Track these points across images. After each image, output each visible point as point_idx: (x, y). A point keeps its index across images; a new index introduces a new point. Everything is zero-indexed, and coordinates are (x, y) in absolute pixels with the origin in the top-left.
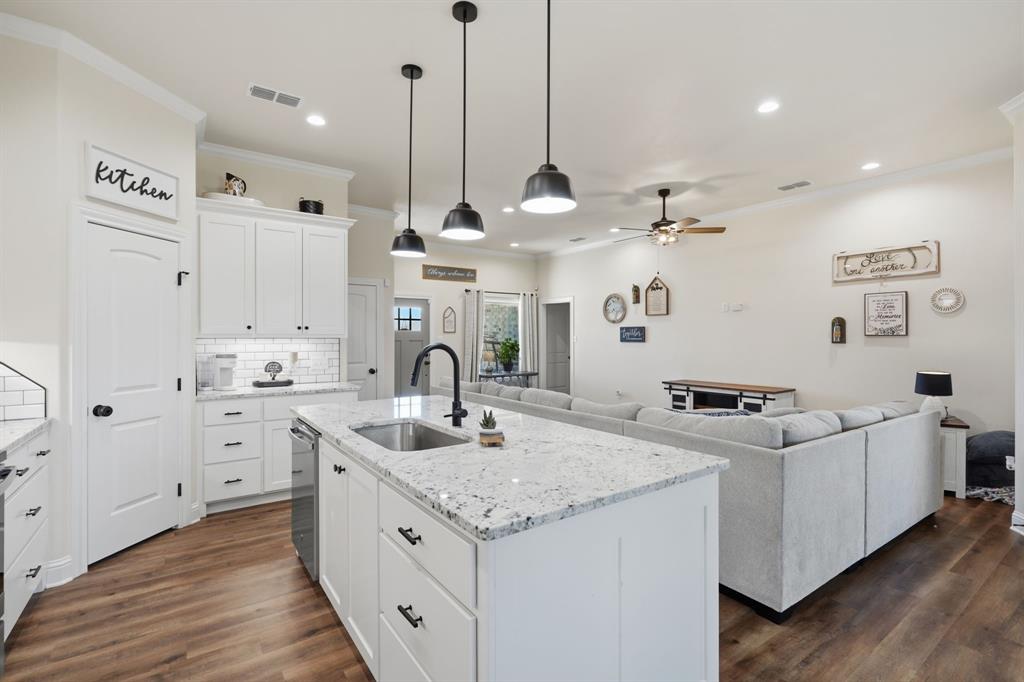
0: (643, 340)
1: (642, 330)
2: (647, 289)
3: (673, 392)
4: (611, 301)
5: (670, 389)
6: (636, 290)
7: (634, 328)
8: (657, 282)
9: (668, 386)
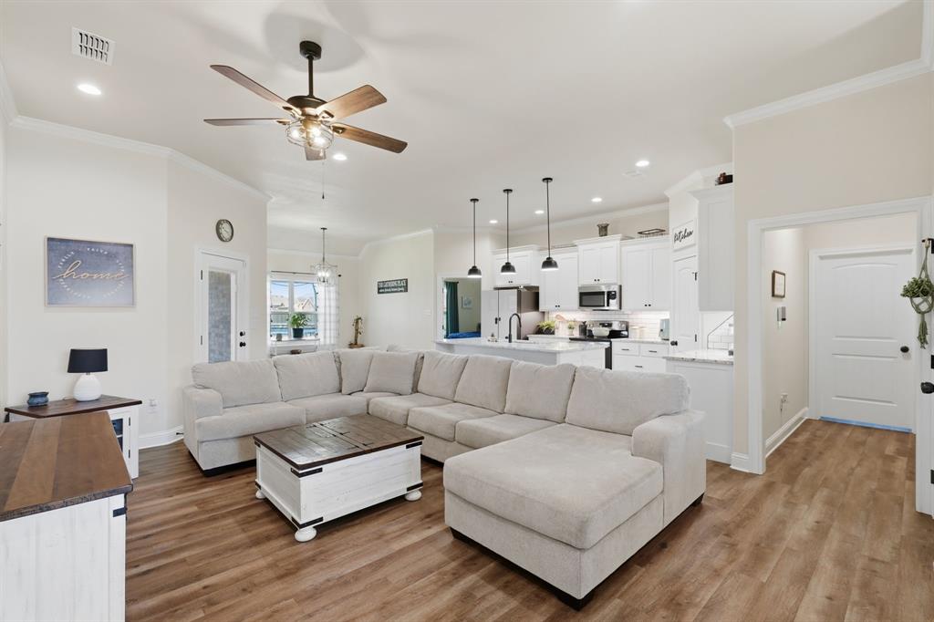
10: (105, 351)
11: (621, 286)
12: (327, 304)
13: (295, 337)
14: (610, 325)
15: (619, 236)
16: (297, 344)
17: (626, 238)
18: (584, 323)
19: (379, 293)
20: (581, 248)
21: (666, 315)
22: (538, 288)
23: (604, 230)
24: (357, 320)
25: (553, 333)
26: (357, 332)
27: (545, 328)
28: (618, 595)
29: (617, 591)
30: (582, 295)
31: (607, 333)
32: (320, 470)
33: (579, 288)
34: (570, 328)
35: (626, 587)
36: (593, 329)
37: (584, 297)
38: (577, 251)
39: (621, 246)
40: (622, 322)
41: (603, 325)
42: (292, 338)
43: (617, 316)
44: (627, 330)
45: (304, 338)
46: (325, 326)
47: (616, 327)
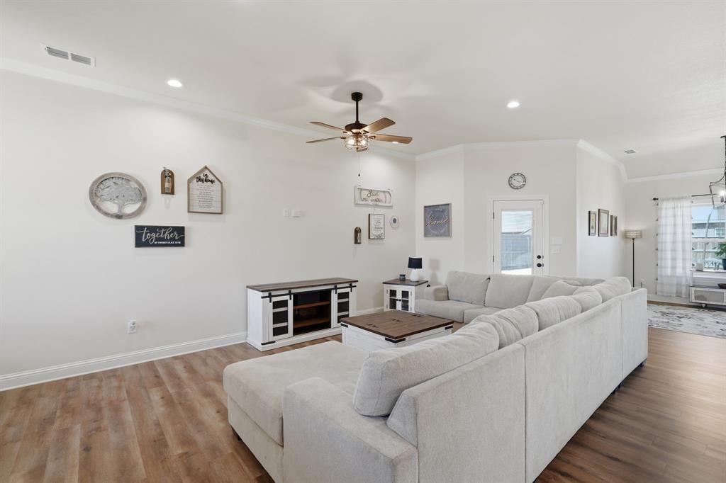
0: (182, 245)
1: (181, 230)
2: (190, 181)
3: (274, 299)
4: (108, 183)
5: (270, 296)
6: (168, 176)
7: (166, 228)
8: (206, 172)
9: (267, 294)
10: (421, 259)
28: (236, 454)
29: (238, 453)
32: (347, 326)
35: (240, 460)
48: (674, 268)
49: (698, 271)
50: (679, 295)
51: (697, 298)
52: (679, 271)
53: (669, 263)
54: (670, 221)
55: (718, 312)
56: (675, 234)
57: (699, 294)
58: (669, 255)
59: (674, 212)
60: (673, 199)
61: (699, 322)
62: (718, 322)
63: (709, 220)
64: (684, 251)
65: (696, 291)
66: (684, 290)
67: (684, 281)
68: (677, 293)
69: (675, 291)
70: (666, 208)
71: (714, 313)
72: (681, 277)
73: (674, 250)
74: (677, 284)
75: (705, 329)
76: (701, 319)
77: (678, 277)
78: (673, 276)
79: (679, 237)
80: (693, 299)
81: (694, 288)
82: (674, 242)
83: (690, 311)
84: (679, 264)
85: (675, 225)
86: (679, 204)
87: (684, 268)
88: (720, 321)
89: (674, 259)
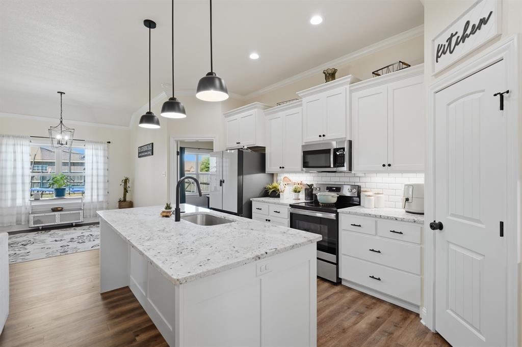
11: (350, 142)
12: (95, 167)
13: (57, 196)
14: (338, 189)
15: (348, 78)
16: (59, 203)
17: (355, 80)
18: (311, 186)
19: (139, 157)
20: (305, 100)
21: (418, 179)
22: (264, 148)
23: (331, 75)
24: (126, 181)
25: (278, 196)
26: (126, 191)
27: (271, 191)
30: (306, 154)
31: (334, 200)
33: (303, 146)
34: (295, 191)
36: (318, 194)
37: (309, 157)
38: (301, 105)
39: (351, 92)
40: (353, 186)
41: (330, 189)
42: (55, 197)
43: (347, 180)
44: (359, 196)
45: (67, 196)
46: (92, 185)
47: (346, 192)
48: (14, 199)
49: (35, 200)
50: (18, 222)
51: (35, 223)
52: (19, 202)
53: (9, 196)
54: (10, 156)
55: (52, 232)
56: (15, 168)
57: (36, 219)
58: (9, 188)
59: (14, 149)
60: (14, 137)
61: (42, 245)
62: (56, 241)
63: (34, 159)
64: (23, 183)
65: (34, 217)
66: (23, 218)
67: (23, 210)
68: (17, 221)
69: (15, 221)
70: (6, 144)
71: (50, 233)
72: (21, 207)
73: (14, 183)
74: (17, 214)
75: (50, 251)
76: (43, 241)
77: (17, 207)
78: (13, 207)
79: (19, 172)
80: (32, 225)
81: (33, 215)
82: (14, 176)
83: (31, 236)
84: (19, 194)
85: (15, 160)
86: (19, 141)
87: (24, 198)
88: (57, 239)
89: (14, 191)
